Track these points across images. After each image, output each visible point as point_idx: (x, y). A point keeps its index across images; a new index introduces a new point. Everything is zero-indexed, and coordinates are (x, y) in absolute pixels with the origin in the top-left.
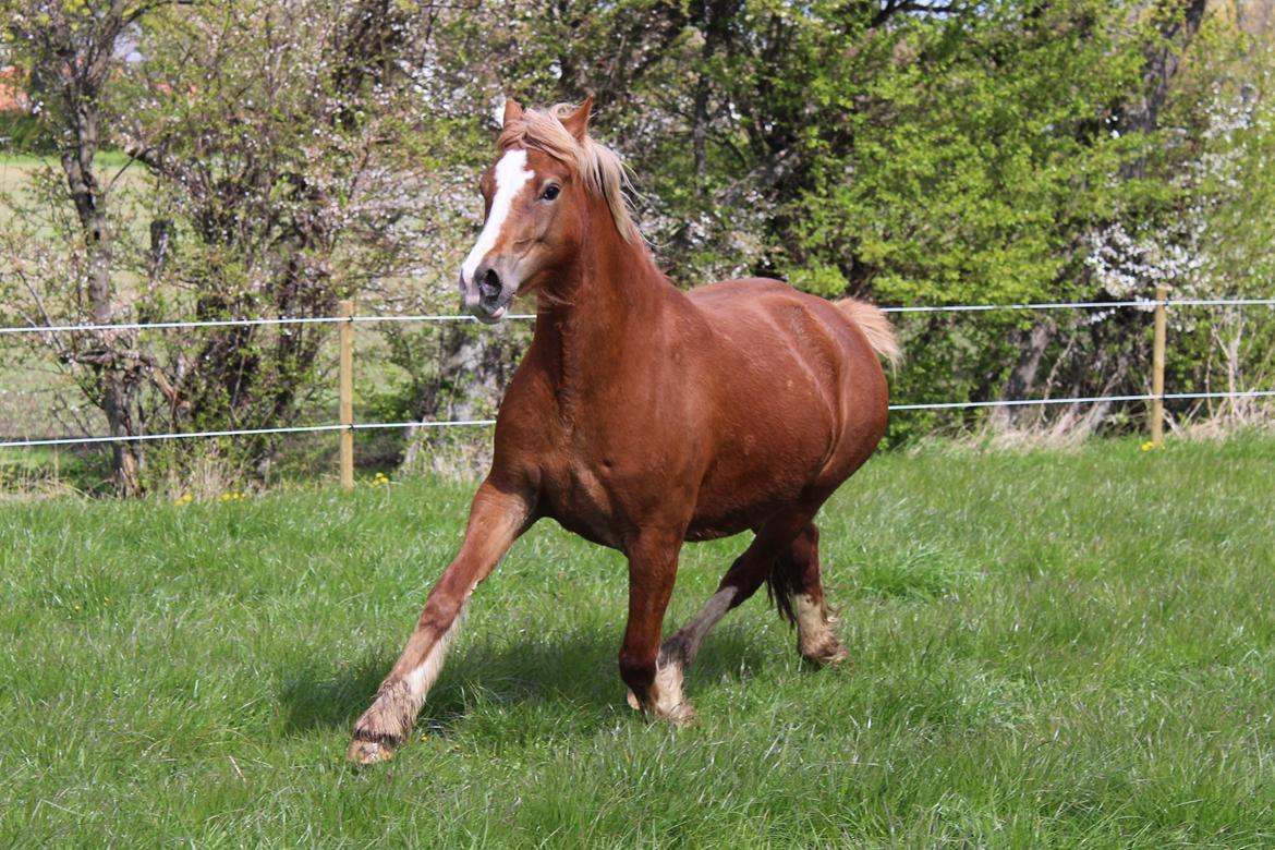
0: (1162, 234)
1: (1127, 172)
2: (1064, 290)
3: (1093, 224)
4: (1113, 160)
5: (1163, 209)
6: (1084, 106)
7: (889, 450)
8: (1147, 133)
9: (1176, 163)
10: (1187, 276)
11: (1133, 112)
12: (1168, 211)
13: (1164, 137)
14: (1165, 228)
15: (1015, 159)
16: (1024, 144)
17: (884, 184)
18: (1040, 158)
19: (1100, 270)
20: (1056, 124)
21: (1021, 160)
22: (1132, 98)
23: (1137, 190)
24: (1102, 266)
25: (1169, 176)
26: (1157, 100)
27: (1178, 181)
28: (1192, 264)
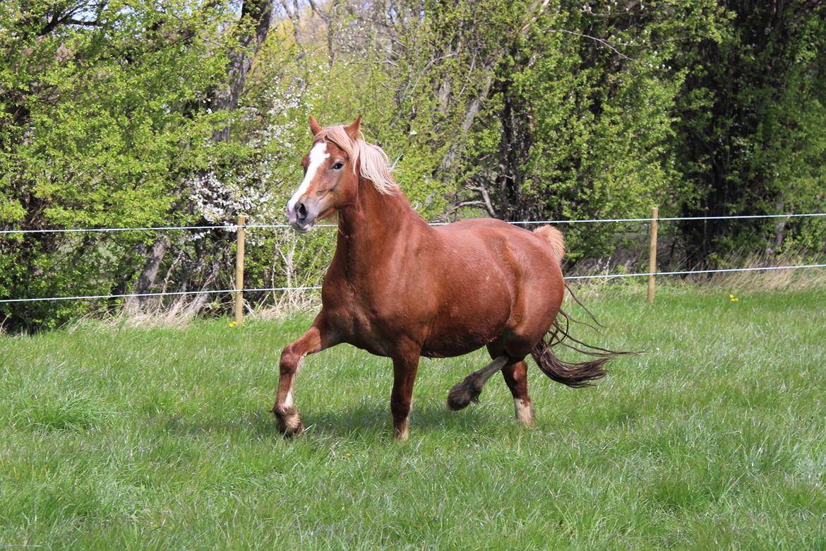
0: (242, 180)
1: (218, 136)
2: (176, 218)
3: (195, 172)
4: (207, 128)
5: (242, 162)
6: (188, 92)
7: (56, 328)
8: (231, 110)
9: (251, 131)
10: (259, 208)
11: (221, 96)
12: (246, 164)
13: (242, 113)
14: (244, 176)
15: (141, 127)
16: (147, 117)
17: (51, 144)
18: (158, 127)
19: (200, 204)
20: (170, 103)
21: (145, 128)
22: (221, 86)
23: (224, 149)
24: (201, 201)
25: (247, 140)
26: (238, 88)
27: (253, 143)
28: (262, 200)
